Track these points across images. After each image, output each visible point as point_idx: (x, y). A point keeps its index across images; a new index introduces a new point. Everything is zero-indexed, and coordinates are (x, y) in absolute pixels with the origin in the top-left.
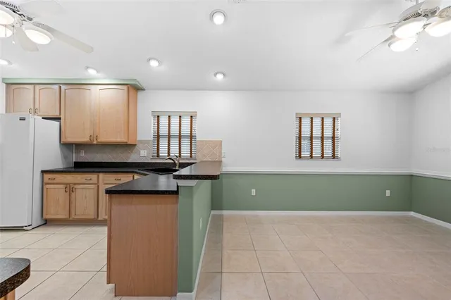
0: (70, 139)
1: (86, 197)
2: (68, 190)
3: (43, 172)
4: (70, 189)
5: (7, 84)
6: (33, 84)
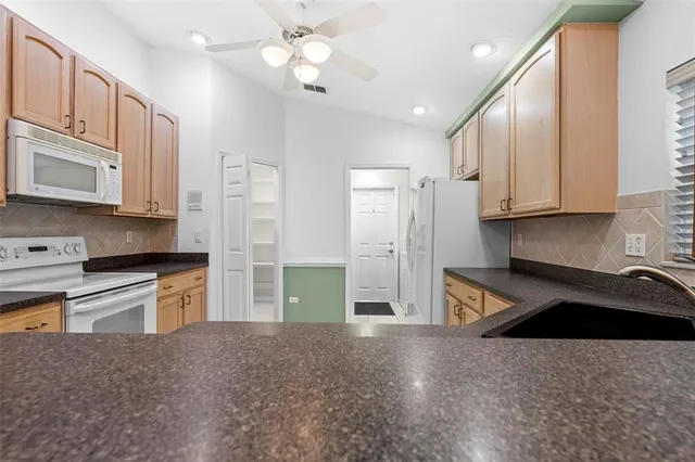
0: (487, 212)
5: (450, 137)
6: (461, 127)
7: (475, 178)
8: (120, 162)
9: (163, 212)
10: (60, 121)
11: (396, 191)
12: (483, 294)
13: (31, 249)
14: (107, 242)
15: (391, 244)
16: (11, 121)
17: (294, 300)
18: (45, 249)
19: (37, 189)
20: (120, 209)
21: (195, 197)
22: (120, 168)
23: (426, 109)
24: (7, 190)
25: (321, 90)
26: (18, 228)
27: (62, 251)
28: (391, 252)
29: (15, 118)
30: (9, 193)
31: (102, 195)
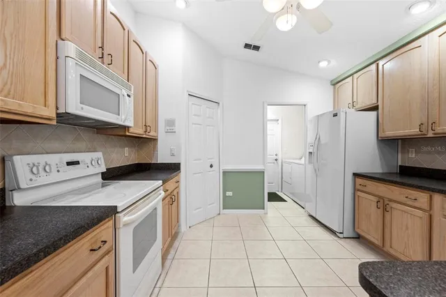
0: (389, 133)
1: (407, 228)
2: (380, 205)
3: (355, 175)
4: (384, 206)
5: (334, 85)
6: (352, 75)
7: (375, 108)
8: (132, 92)
9: (152, 133)
10: (95, 52)
11: (280, 121)
12: (431, 196)
13: (69, 164)
14: (114, 156)
15: (276, 155)
16: (60, 42)
17: (229, 194)
18: (77, 163)
19: (82, 108)
20: (131, 130)
21: (171, 123)
22: (132, 97)
23: (329, 62)
24: (57, 108)
25: (257, 48)
26: (56, 145)
27: (90, 165)
28: (276, 160)
29: (63, 40)
30: (59, 112)
31: (123, 117)
